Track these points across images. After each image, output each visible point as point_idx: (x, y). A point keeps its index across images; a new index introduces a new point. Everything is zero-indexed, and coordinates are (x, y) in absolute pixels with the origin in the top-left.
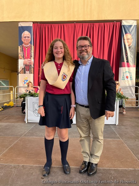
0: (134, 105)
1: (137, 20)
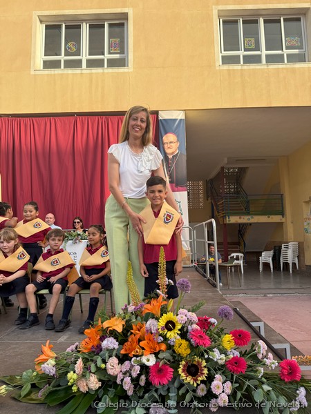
0: (187, 262)
1: (185, 110)
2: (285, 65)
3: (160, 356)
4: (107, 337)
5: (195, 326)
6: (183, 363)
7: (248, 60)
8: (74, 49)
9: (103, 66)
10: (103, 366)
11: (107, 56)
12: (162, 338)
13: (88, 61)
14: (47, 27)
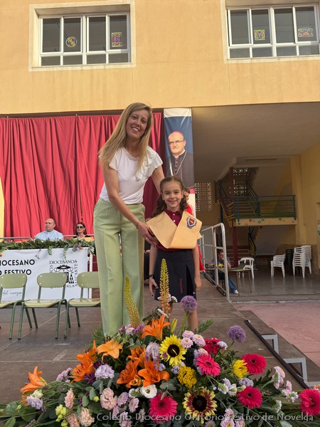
1: (191, 108)
2: (297, 58)
3: (161, 386)
4: (101, 364)
5: (202, 351)
6: (189, 394)
7: (259, 53)
8: (74, 44)
9: (105, 62)
10: (96, 399)
11: (108, 51)
12: (164, 366)
13: (89, 57)
14: (45, 21)
